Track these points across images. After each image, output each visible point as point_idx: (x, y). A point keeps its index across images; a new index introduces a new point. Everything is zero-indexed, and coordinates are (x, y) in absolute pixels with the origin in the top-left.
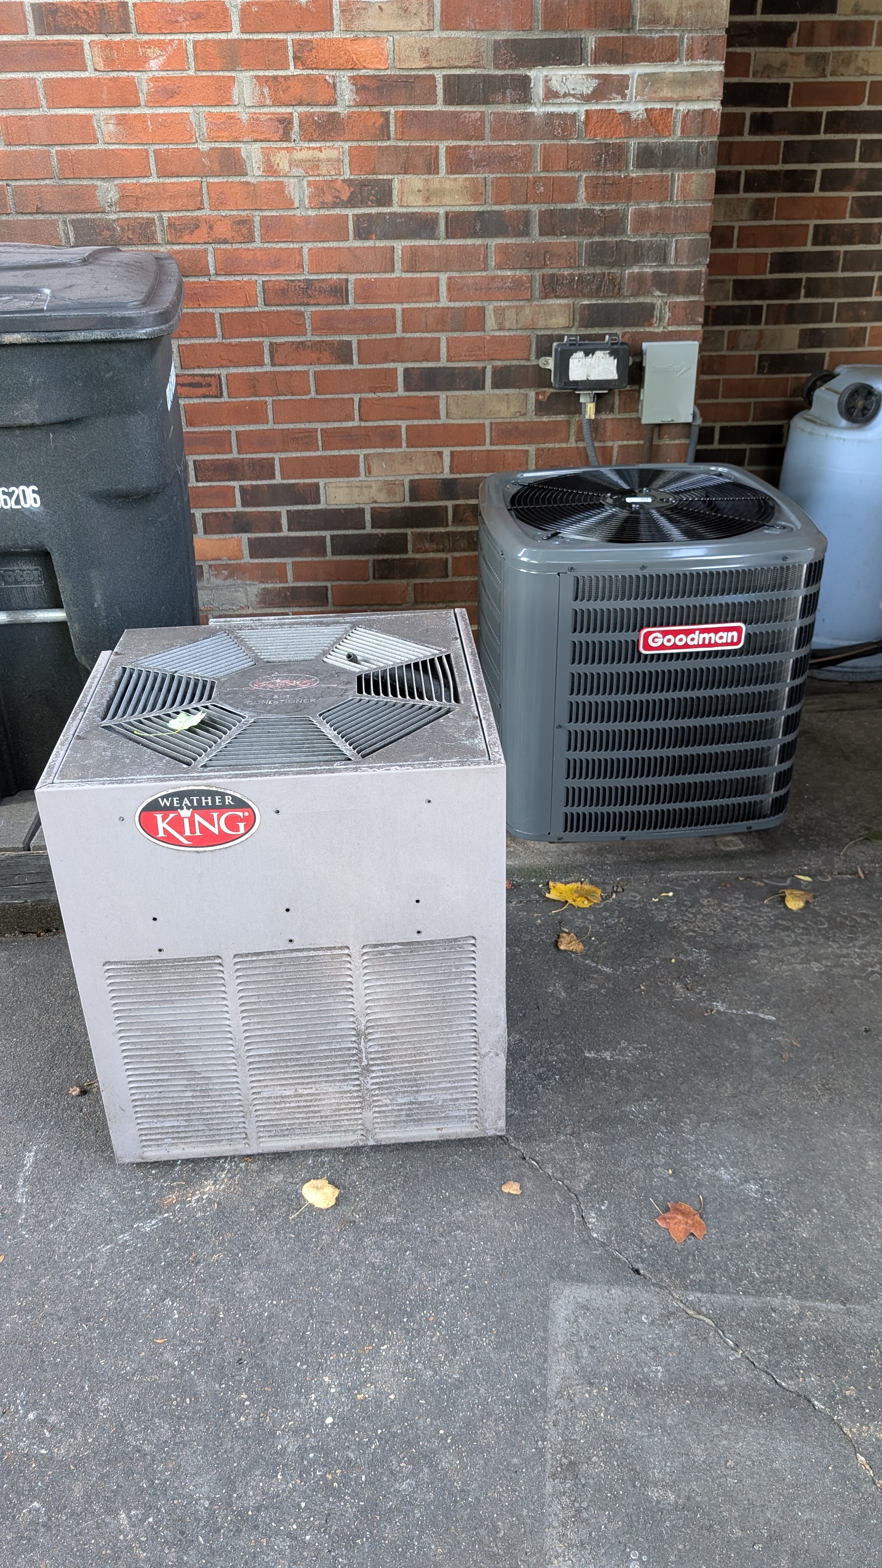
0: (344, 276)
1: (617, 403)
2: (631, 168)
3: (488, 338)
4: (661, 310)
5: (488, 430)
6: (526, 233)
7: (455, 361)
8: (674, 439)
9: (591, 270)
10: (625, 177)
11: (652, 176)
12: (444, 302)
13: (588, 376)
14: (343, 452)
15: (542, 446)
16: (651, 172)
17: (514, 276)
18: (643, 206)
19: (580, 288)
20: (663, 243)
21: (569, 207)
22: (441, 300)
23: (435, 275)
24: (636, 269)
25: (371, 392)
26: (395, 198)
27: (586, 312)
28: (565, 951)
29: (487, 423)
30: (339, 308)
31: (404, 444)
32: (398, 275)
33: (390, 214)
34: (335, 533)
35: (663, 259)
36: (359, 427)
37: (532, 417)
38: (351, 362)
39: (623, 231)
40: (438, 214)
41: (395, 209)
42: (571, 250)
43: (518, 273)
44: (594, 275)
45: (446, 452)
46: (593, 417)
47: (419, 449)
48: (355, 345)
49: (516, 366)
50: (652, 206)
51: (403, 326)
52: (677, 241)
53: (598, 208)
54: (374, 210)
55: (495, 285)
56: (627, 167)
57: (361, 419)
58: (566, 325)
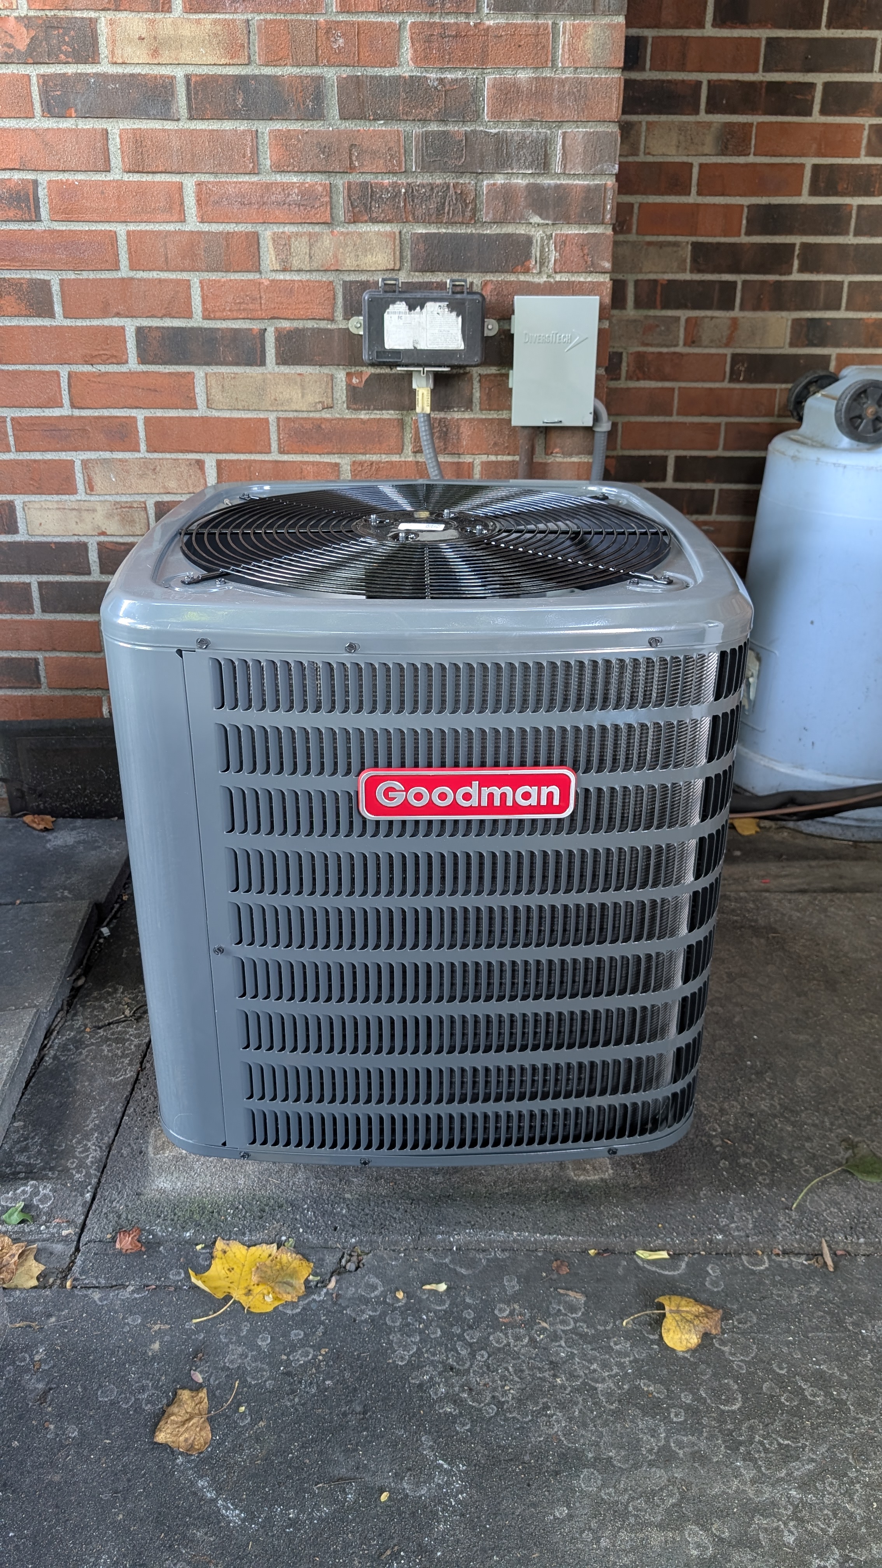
0: (30, 176)
1: (477, 394)
2: (486, 11)
3: (266, 283)
4: (542, 246)
5: (273, 429)
6: (317, 114)
7: (215, 319)
8: (571, 455)
9: (425, 179)
10: (475, 25)
11: (521, 26)
12: (193, 224)
13: (415, 342)
14: (49, 456)
15: (361, 458)
16: (518, 19)
17: (302, 184)
18: (508, 74)
19: (409, 207)
20: (542, 136)
21: (387, 72)
22: (189, 219)
23: (176, 178)
24: (500, 180)
25: (87, 363)
26: (104, 50)
27: (421, 246)
29: (272, 417)
30: (26, 226)
31: (143, 446)
32: (118, 177)
33: (97, 75)
34: (45, 578)
35: (544, 164)
36: (71, 417)
37: (342, 411)
38: (52, 315)
39: (477, 116)
40: (173, 78)
41: (104, 67)
42: (392, 144)
43: (309, 179)
44: (432, 187)
45: (210, 461)
46: (428, 410)
47: (168, 456)
48: (55, 288)
49: (313, 329)
50: (523, 75)
51: (130, 259)
52: (564, 134)
53: (433, 76)
54: (70, 69)
55: (273, 198)
56: (479, 10)
57: (73, 406)
58: (391, 267)
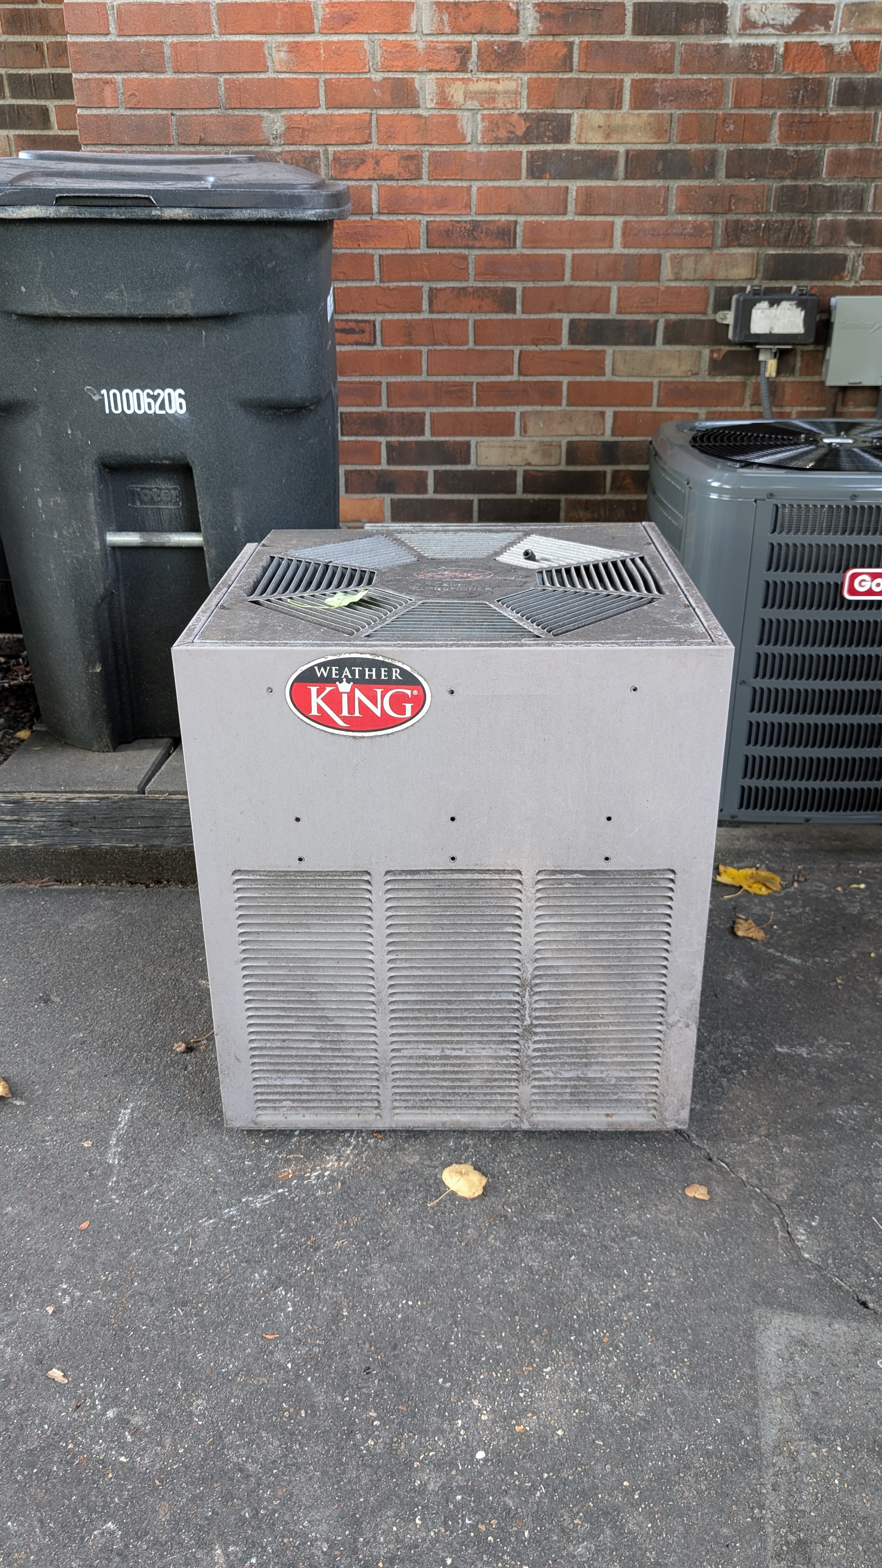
0: (512, 218)
1: (798, 364)
2: (831, 105)
3: (663, 289)
4: (854, 262)
5: (655, 389)
6: (711, 175)
7: (625, 313)
8: (860, 406)
9: (779, 217)
10: (824, 115)
11: (853, 115)
12: (618, 248)
13: (771, 328)
14: (499, 409)
15: (713, 409)
16: (852, 111)
17: (695, 221)
18: (842, 147)
19: (766, 237)
20: (861, 188)
21: (760, 147)
22: (615, 246)
23: (610, 219)
24: (829, 217)
25: (533, 344)
26: (573, 135)
27: (771, 263)
28: (743, 938)
29: (656, 381)
30: (505, 252)
31: (564, 402)
32: (571, 218)
33: (567, 151)
34: (484, 496)
35: (859, 205)
36: (518, 382)
37: (704, 377)
38: (514, 312)
39: (818, 174)
40: (618, 152)
41: (573, 146)
42: (759, 194)
43: (700, 218)
44: (782, 222)
45: (609, 412)
46: (774, 374)
47: (580, 408)
48: (519, 293)
49: (691, 320)
50: (852, 147)
51: (572, 273)
52: (876, 186)
53: (791, 148)
54: (549, 147)
55: (674, 231)
56: (826, 104)
57: (520, 373)
58: (749, 277)
